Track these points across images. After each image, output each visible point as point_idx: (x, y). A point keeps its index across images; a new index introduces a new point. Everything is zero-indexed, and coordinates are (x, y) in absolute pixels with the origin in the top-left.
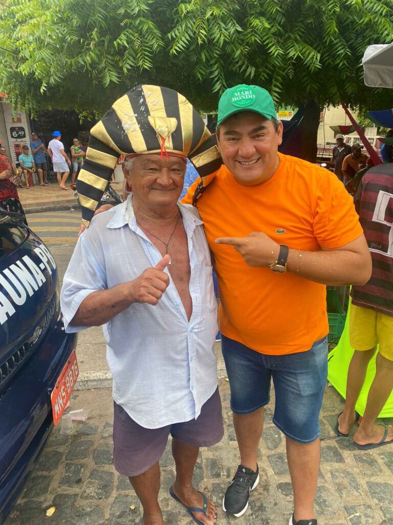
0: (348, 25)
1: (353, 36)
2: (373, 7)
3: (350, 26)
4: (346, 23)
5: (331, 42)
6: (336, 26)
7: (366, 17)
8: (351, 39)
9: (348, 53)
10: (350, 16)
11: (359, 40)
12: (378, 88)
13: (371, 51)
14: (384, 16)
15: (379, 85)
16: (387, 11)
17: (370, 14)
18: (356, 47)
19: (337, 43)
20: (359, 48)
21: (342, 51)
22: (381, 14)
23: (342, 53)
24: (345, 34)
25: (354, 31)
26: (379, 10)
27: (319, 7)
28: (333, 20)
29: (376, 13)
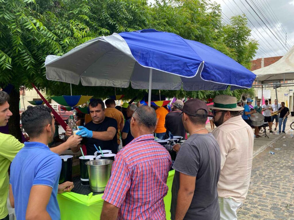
0: (30, 41)
1: (35, 49)
2: (47, 34)
3: (32, 43)
4: (28, 40)
5: (19, 51)
6: (21, 40)
7: (43, 39)
8: (34, 50)
9: (33, 61)
10: (31, 36)
11: (40, 52)
12: (57, 82)
13: (50, 59)
14: (55, 41)
15: (57, 80)
16: (56, 38)
17: (45, 37)
18: (38, 56)
19: (24, 53)
20: (40, 57)
21: (28, 60)
22: (53, 39)
23: (28, 61)
24: (29, 47)
25: (35, 46)
26: (51, 36)
27: (5, 25)
28: (18, 36)
29: (50, 37)
